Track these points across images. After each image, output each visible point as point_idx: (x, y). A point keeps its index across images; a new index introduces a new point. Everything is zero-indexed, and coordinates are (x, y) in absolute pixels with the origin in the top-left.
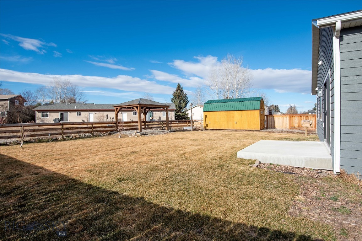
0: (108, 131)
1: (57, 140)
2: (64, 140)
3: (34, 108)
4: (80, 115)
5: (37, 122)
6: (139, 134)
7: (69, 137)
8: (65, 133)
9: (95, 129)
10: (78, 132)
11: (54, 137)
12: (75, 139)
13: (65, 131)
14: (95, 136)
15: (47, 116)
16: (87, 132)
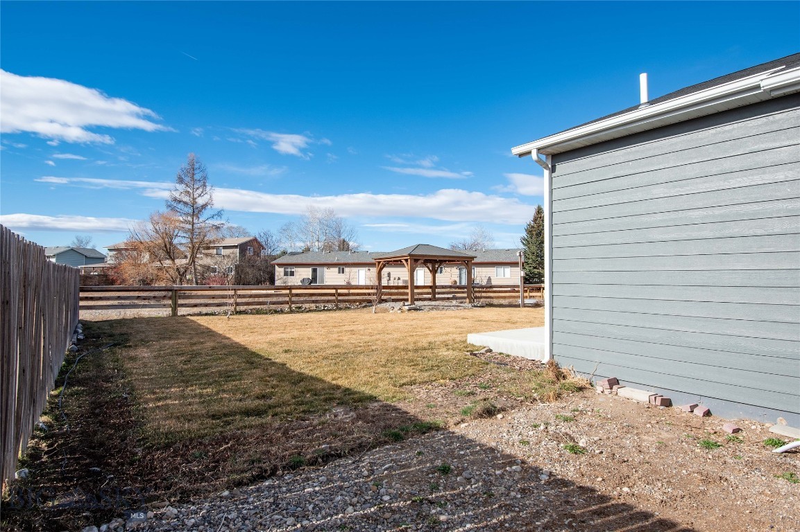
0: (364, 301)
1: (282, 312)
2: (291, 312)
3: (275, 259)
4: (343, 272)
5: (278, 283)
6: (407, 308)
7: (300, 308)
8: (293, 302)
9: (340, 298)
10: (313, 302)
11: (279, 307)
12: (307, 312)
13: (294, 299)
14: (341, 309)
15: (292, 274)
16: (328, 301)
